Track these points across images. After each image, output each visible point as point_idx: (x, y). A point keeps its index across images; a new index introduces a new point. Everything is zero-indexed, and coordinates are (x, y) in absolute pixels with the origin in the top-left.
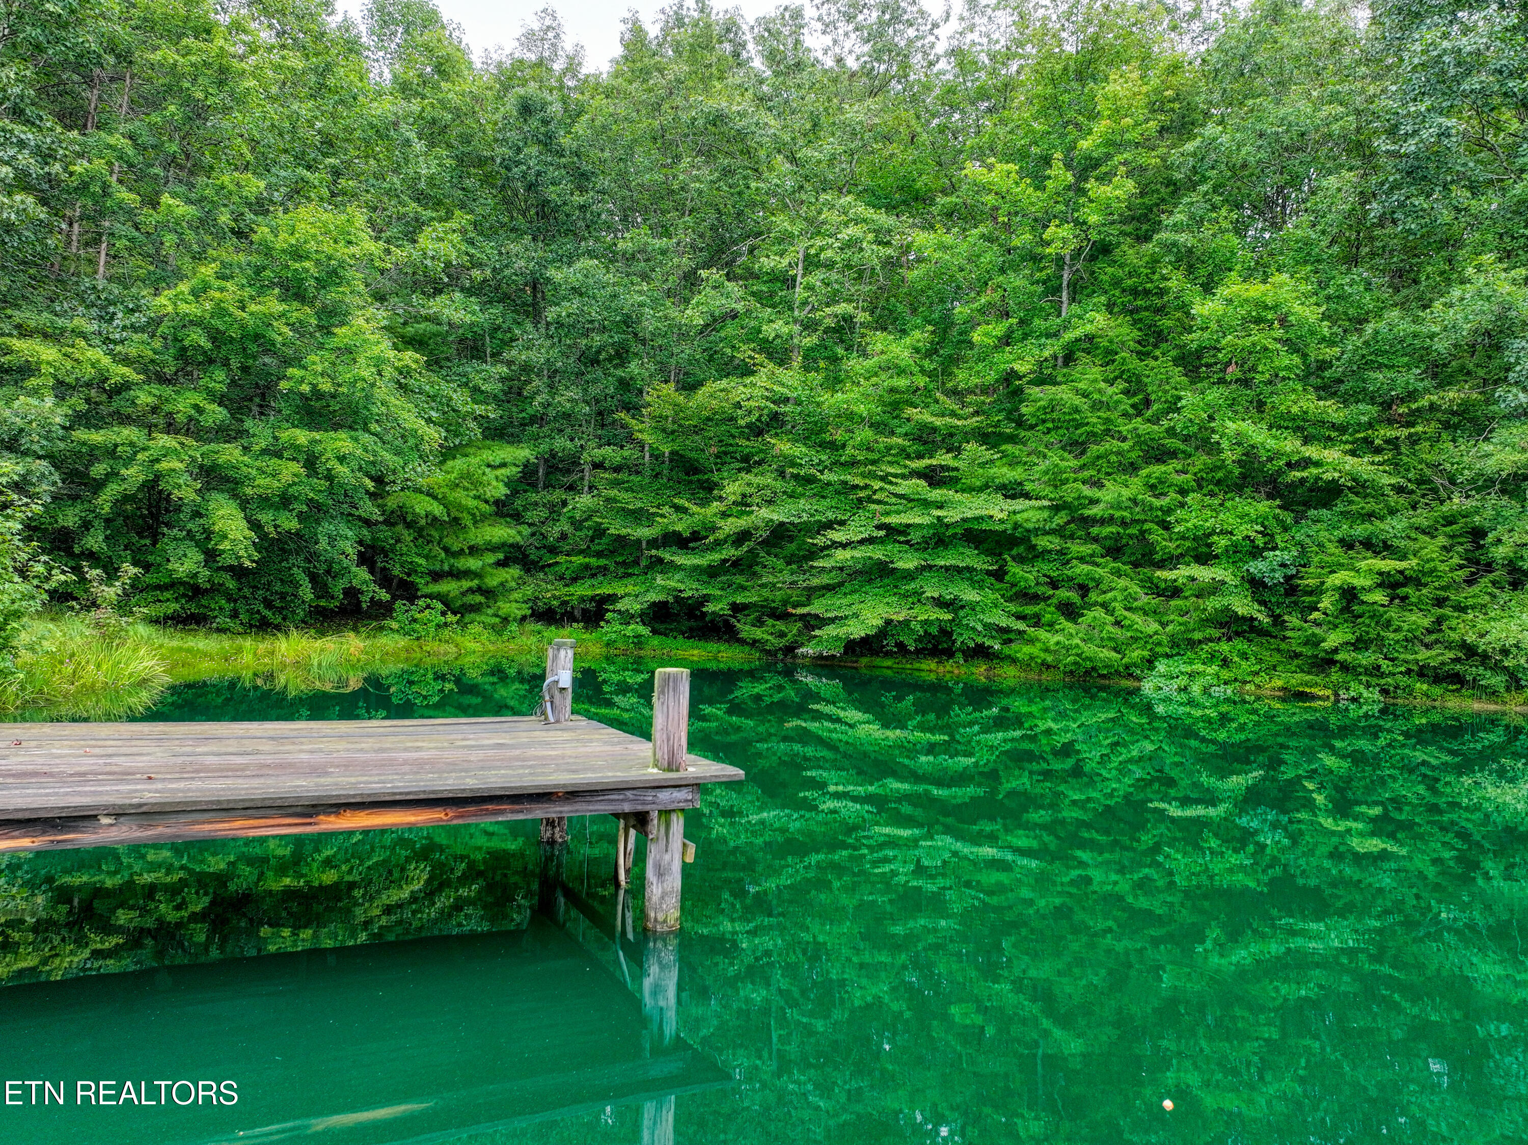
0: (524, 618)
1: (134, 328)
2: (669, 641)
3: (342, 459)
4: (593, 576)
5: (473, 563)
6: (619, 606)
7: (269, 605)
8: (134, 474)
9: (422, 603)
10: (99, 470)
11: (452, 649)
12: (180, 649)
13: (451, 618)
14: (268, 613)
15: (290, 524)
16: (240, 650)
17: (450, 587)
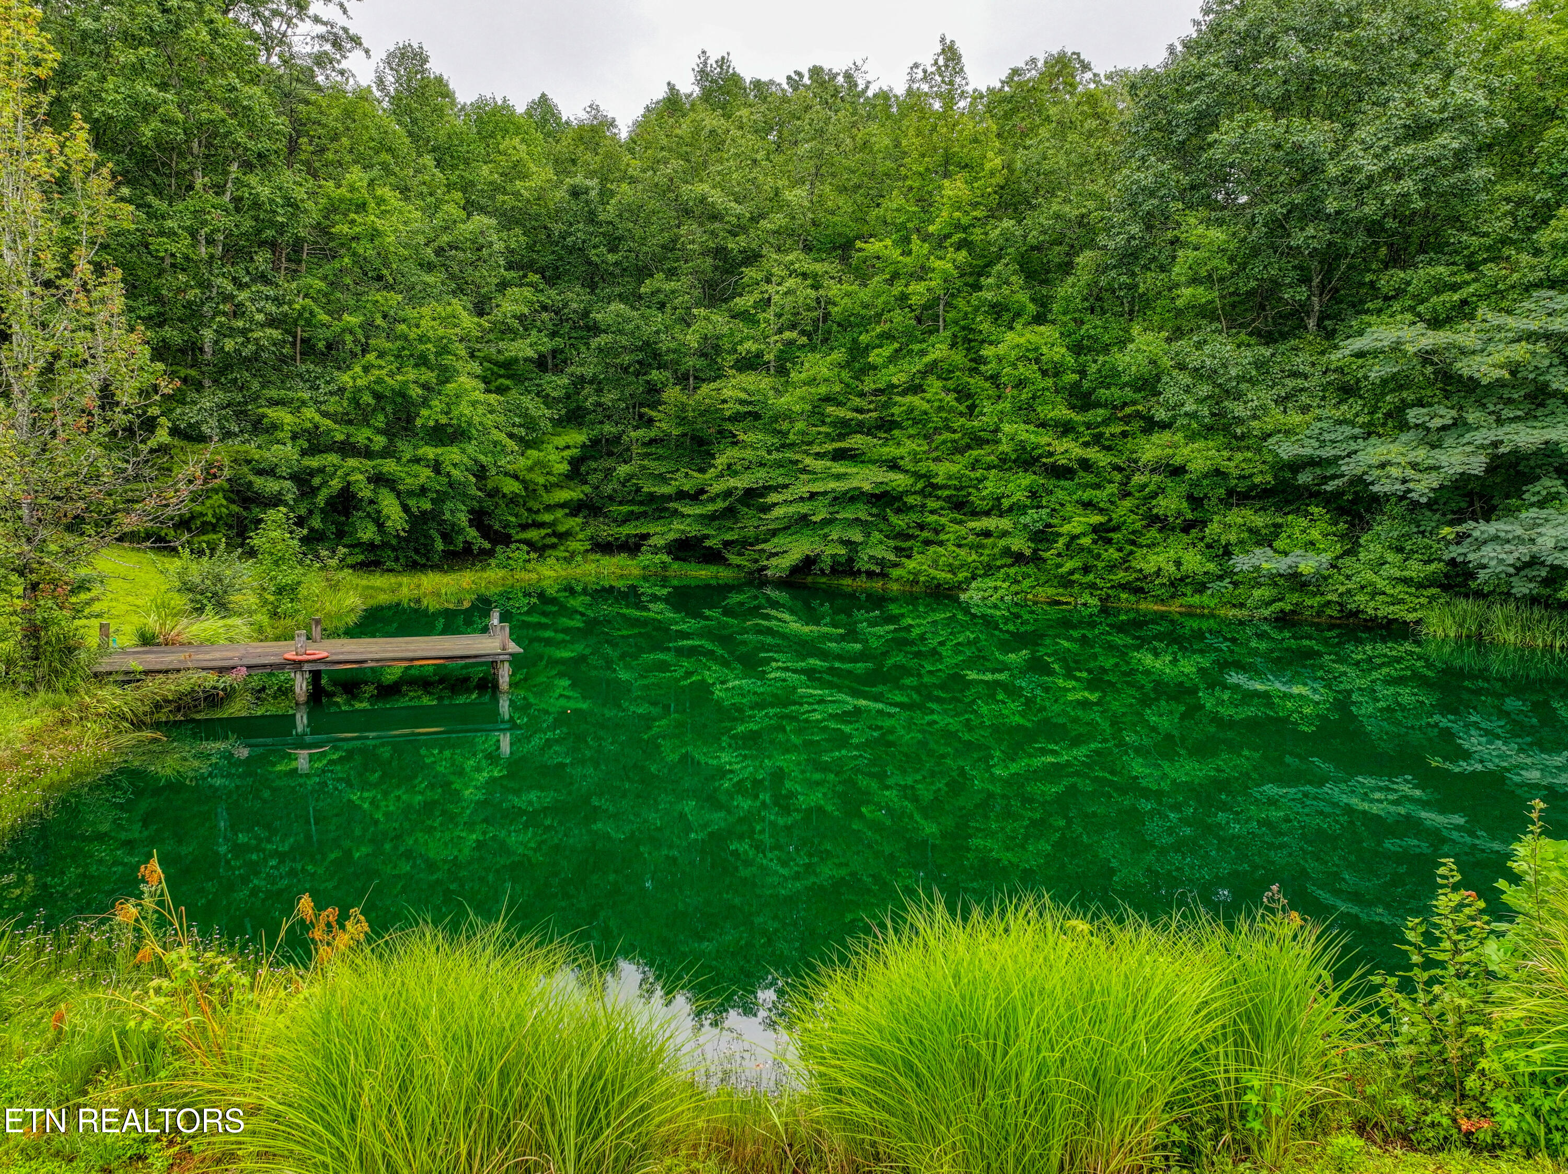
0: (587, 551)
1: (331, 393)
2: (685, 565)
3: (455, 465)
4: (637, 519)
5: (547, 517)
6: (651, 542)
7: (417, 551)
8: (336, 484)
9: (513, 546)
10: (316, 481)
11: (534, 576)
12: (368, 587)
13: (533, 555)
14: (416, 557)
15: (428, 506)
16: (400, 585)
17: (533, 534)
